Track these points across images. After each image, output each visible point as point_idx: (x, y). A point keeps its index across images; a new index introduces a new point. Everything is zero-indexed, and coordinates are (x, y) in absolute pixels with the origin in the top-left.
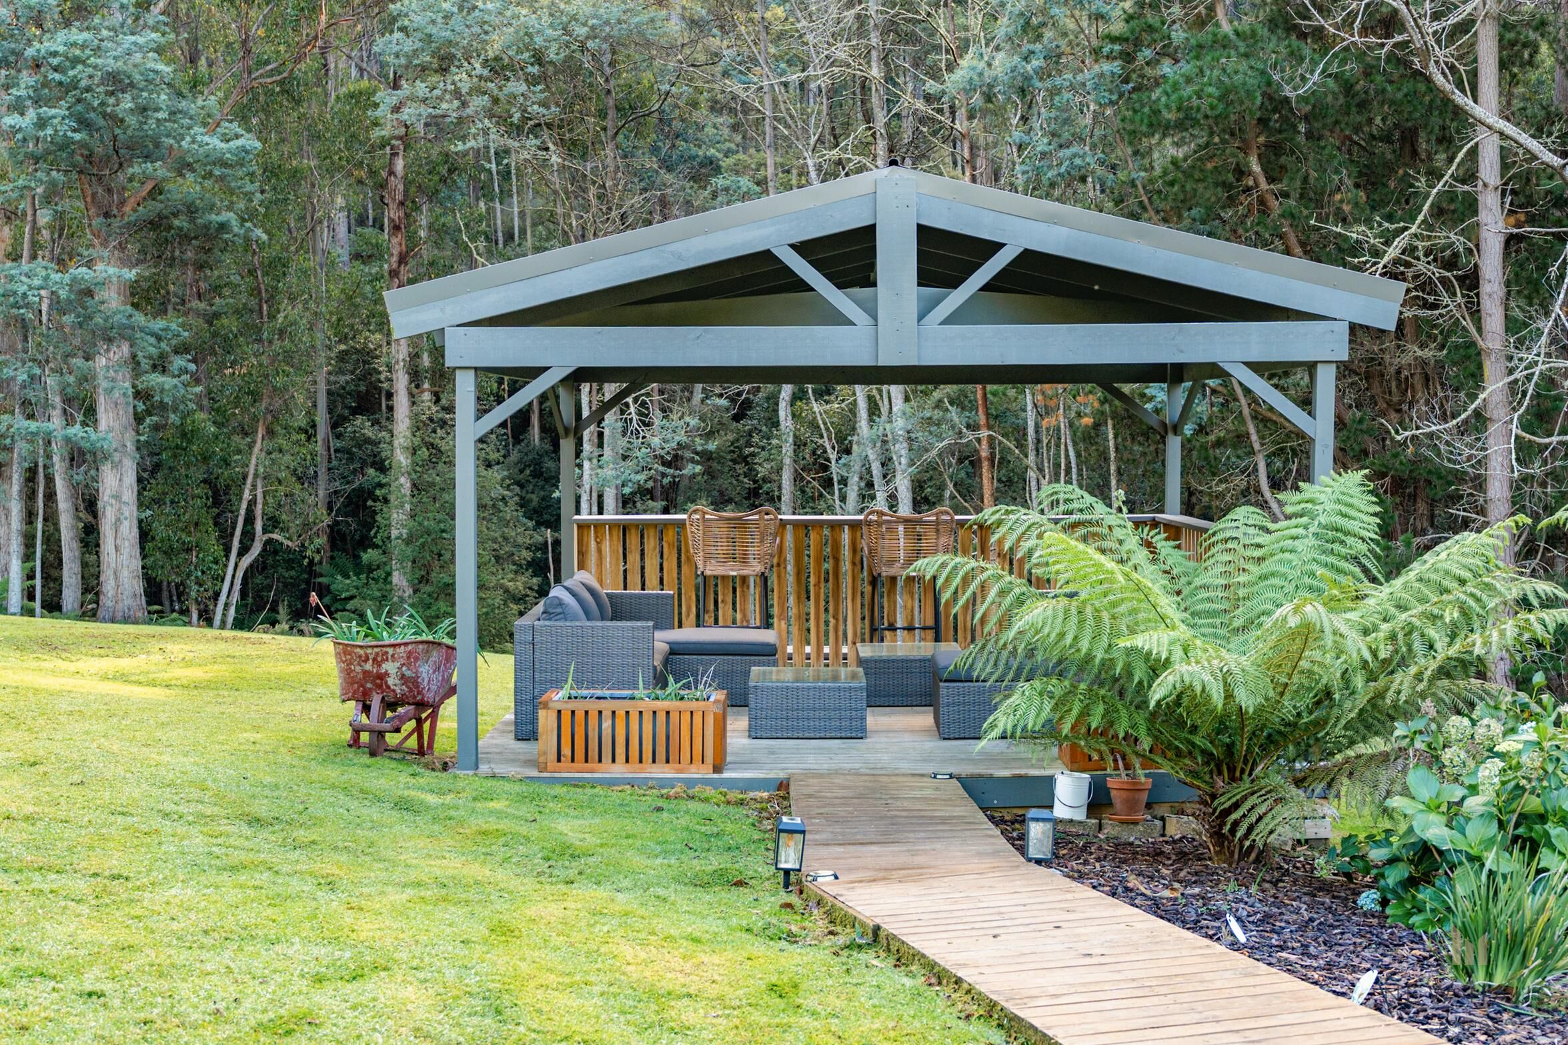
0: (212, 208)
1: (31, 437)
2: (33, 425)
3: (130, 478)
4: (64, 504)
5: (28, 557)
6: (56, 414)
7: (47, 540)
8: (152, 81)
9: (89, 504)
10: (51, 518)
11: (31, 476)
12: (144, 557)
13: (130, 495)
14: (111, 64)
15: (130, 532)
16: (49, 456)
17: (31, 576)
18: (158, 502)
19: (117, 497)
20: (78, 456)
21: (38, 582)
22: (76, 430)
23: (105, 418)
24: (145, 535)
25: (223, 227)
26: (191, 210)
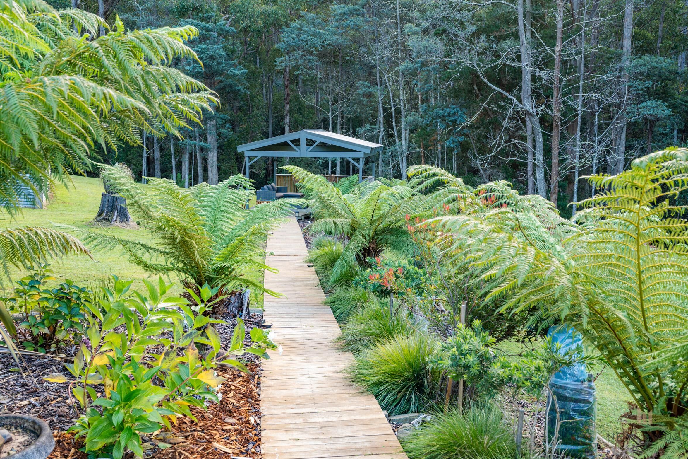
0: (237, 85)
1: (191, 145)
2: (192, 142)
3: (216, 154)
4: (199, 160)
5: (190, 174)
6: (197, 139)
7: (195, 170)
8: (220, 57)
9: (205, 160)
10: (196, 164)
11: (191, 154)
12: (219, 175)
13: (215, 159)
14: (211, 53)
15: (215, 168)
16: (196, 149)
17: (190, 179)
18: (223, 160)
19: (212, 160)
20: (202, 149)
21: (192, 181)
22: (202, 143)
23: (210, 139)
24: (219, 169)
25: (239, 90)
26: (231, 86)
